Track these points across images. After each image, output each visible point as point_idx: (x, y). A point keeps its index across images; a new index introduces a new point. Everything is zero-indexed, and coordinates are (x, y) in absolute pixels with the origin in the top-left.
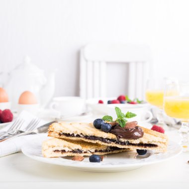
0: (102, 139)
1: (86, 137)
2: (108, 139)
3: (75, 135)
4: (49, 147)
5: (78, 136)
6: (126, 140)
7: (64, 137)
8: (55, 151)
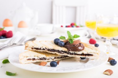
0: (59, 51)
1: (49, 50)
2: (62, 51)
3: (42, 49)
4: (24, 57)
5: (43, 49)
6: (73, 52)
7: (35, 50)
8: (28, 60)
